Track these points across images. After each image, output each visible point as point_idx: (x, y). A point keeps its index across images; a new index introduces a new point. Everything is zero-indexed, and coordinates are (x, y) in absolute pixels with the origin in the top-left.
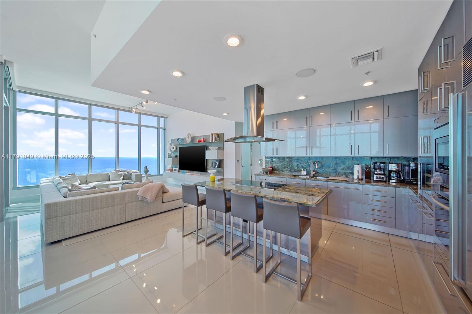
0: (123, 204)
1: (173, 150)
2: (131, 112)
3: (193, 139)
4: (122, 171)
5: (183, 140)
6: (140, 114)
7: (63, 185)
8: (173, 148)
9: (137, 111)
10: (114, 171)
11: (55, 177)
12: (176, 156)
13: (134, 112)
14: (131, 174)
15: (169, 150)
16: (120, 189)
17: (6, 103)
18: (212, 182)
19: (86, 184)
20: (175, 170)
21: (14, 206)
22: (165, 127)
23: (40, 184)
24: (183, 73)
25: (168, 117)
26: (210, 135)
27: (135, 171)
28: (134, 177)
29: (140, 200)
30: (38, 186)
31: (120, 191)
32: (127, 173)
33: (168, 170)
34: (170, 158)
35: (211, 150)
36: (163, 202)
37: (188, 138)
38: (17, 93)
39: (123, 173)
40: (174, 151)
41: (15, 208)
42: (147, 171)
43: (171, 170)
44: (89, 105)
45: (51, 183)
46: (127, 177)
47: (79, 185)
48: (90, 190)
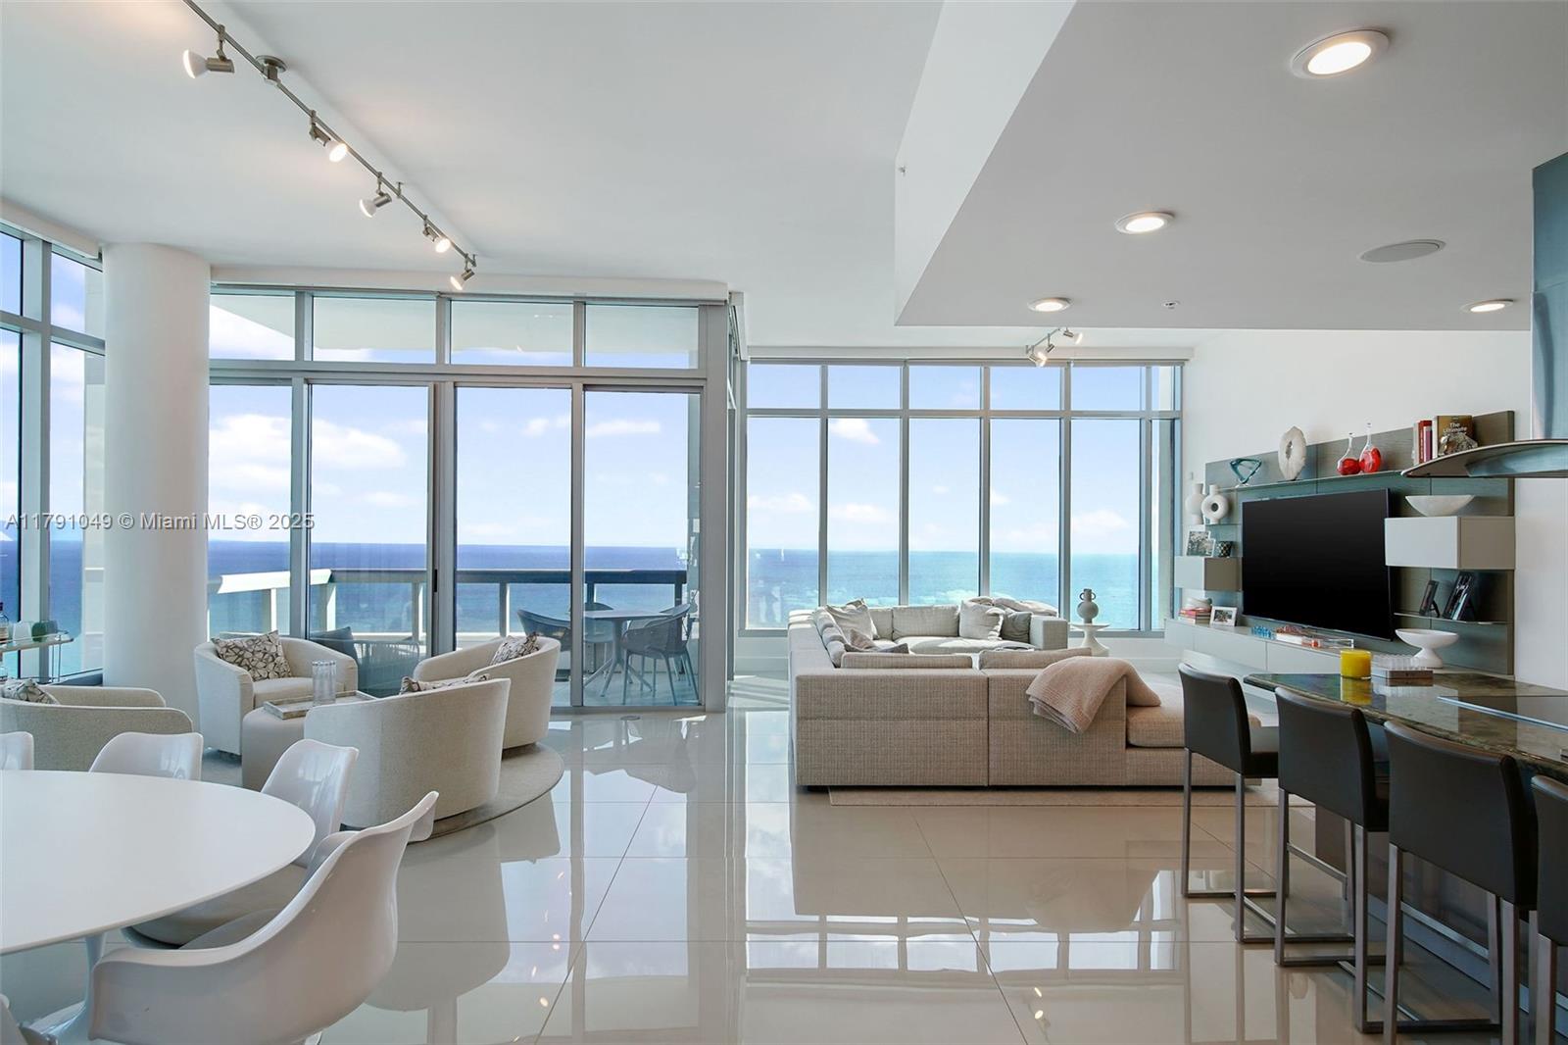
0: (983, 719)
1: (1213, 517)
2: (1029, 362)
3: (1317, 457)
4: (998, 606)
5: (1264, 463)
6: (1066, 364)
7: (834, 631)
8: (1215, 507)
9: (1053, 355)
10: (973, 601)
11: (819, 608)
12: (1229, 548)
13: (1043, 364)
14: (1028, 620)
15: (1195, 518)
16: (976, 664)
17: (731, 405)
18: (1350, 682)
19: (893, 641)
20: (1221, 616)
21: (744, 682)
22: (1178, 408)
23: (789, 625)
24: (1169, 214)
25: (1192, 360)
26: (1411, 430)
27: (1045, 607)
28: (1037, 632)
29: (1036, 717)
30: (783, 633)
31: (976, 670)
32: (1015, 613)
33: (1189, 613)
34: (1198, 557)
35: (1421, 515)
36: (1129, 745)
37: (1288, 453)
38: (749, 363)
39: (1004, 612)
40: (1219, 520)
41: (743, 686)
42: (1090, 611)
43: (1202, 616)
44: (900, 365)
45: (809, 626)
46: (1016, 630)
47: (874, 639)
48: (894, 654)
